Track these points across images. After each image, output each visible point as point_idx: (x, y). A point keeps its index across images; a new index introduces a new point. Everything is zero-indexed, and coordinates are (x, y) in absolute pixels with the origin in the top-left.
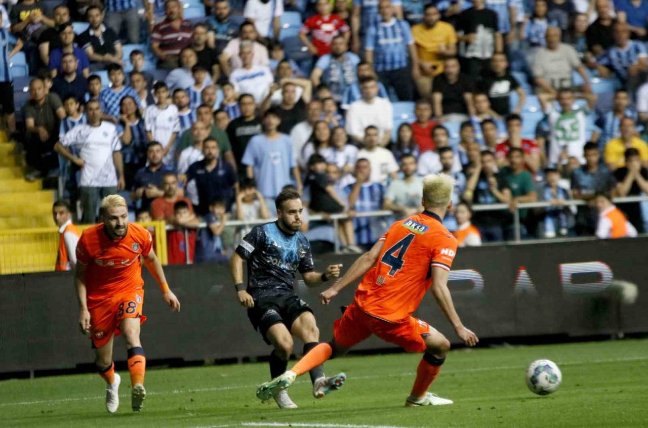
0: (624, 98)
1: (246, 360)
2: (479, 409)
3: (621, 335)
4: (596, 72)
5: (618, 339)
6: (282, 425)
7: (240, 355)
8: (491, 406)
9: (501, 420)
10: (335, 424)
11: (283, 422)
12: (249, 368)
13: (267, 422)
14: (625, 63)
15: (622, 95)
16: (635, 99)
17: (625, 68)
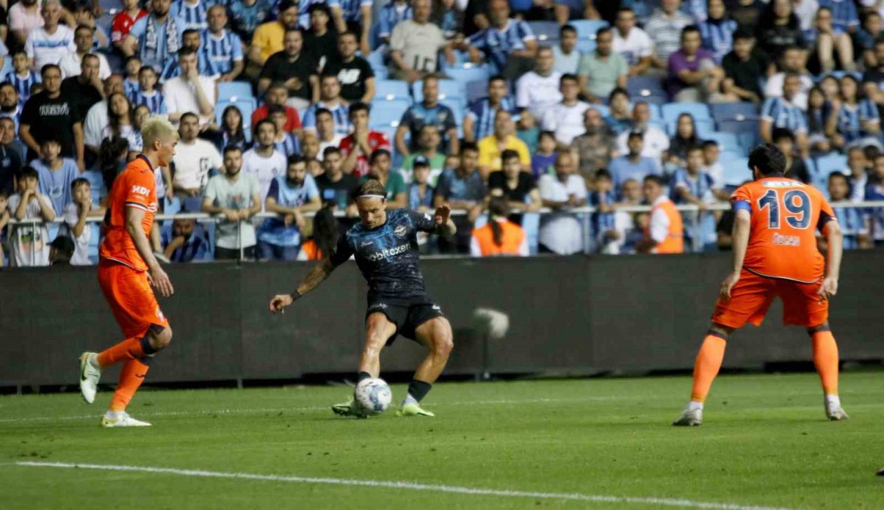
0: (500, 87)
1: (27, 390)
2: (310, 454)
3: (487, 375)
4: (467, 55)
5: (482, 379)
6: (67, 465)
7: (19, 383)
8: (324, 452)
9: (336, 467)
10: (133, 466)
11: (69, 462)
12: (29, 398)
13: (49, 461)
14: (504, 46)
15: (499, 83)
16: (514, 91)
17: (504, 52)
